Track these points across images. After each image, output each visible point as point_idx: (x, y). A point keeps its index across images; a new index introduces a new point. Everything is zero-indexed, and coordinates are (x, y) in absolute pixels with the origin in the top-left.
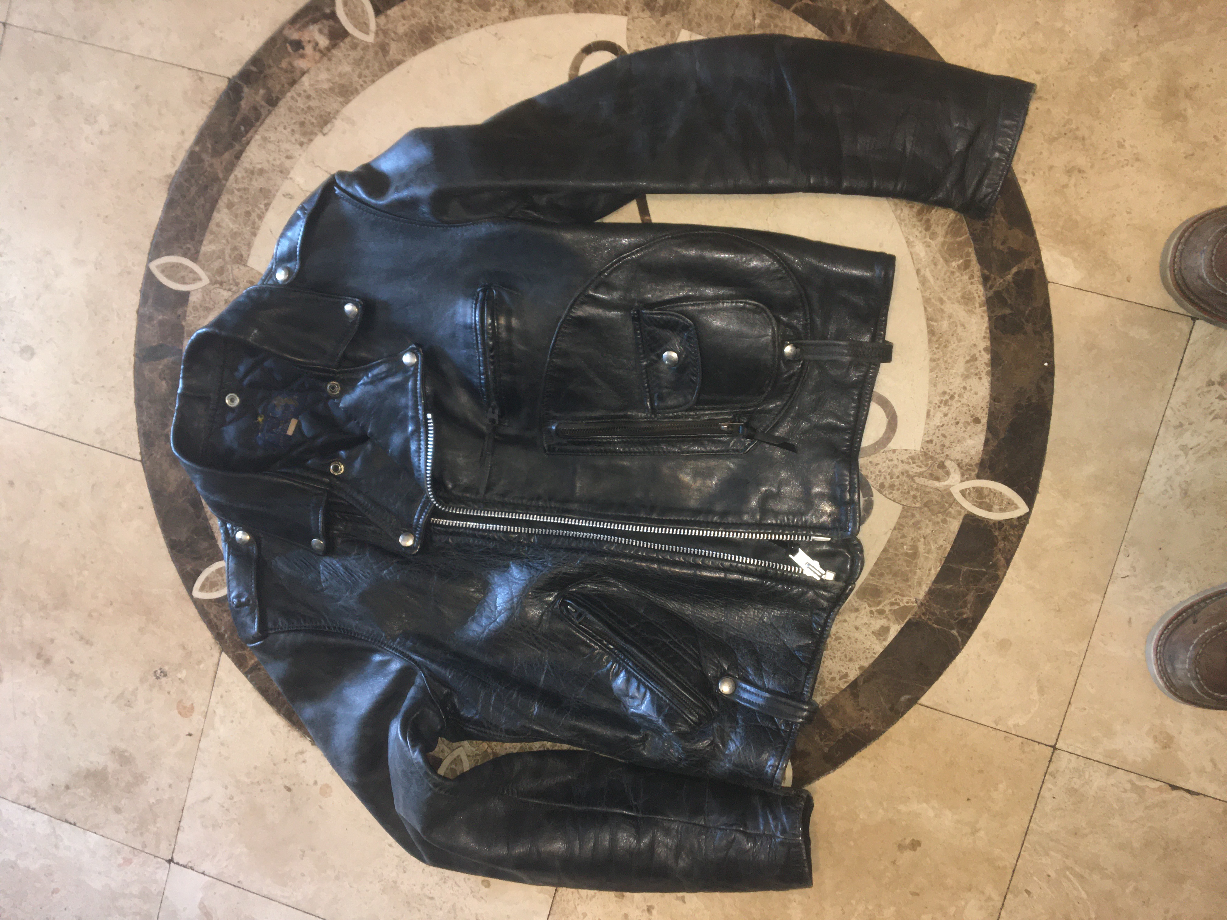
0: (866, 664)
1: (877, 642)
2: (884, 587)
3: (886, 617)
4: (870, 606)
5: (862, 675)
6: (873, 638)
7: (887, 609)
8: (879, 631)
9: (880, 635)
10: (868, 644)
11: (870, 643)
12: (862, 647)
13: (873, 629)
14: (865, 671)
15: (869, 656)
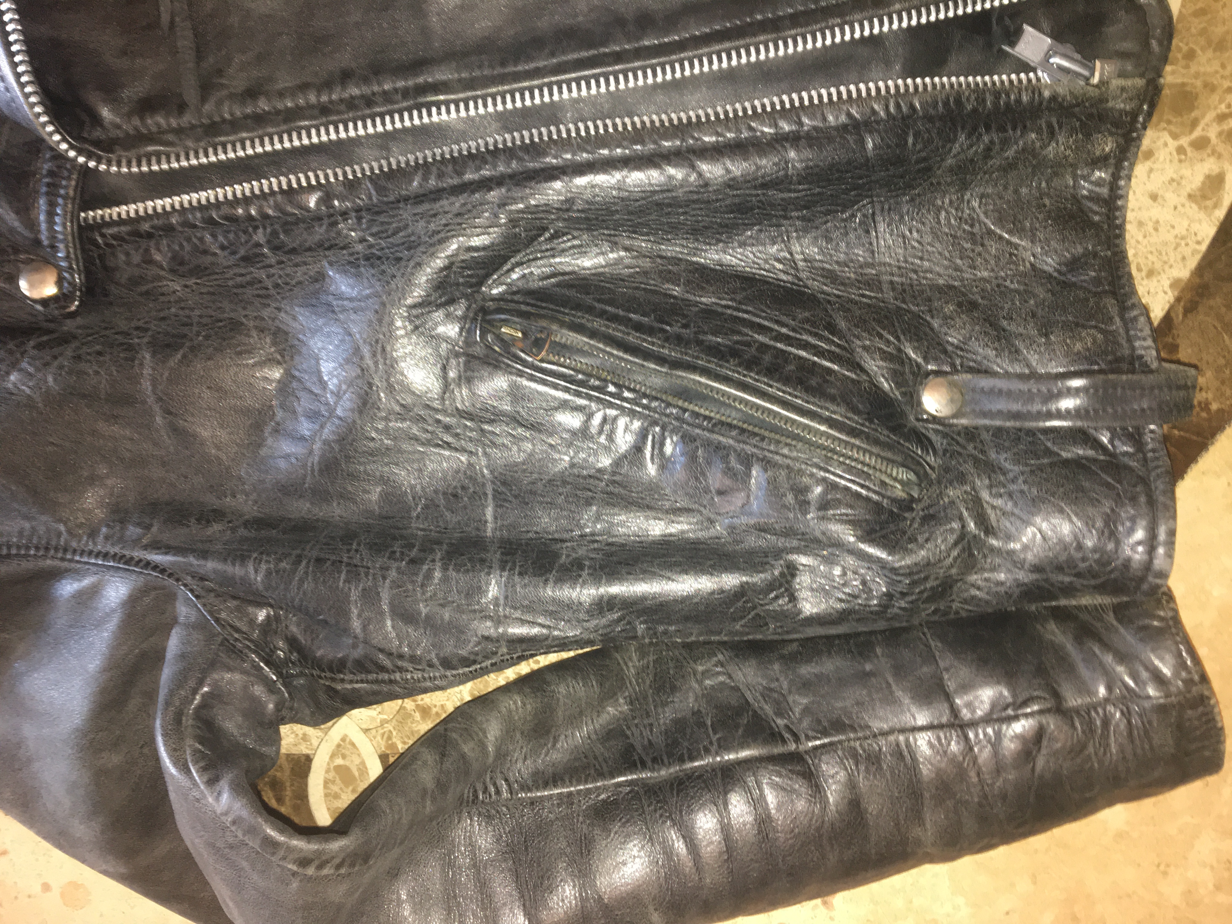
0: (1184, 272)
1: (1202, 215)
2: (1199, 83)
3: (1214, 152)
4: (1175, 137)
5: (1178, 300)
6: (1192, 209)
7: (1212, 134)
8: (1201, 189)
9: (1204, 197)
10: (1181, 228)
11: (1185, 223)
12: (1170, 237)
13: (1188, 189)
14: (1183, 291)
15: (1187, 251)
